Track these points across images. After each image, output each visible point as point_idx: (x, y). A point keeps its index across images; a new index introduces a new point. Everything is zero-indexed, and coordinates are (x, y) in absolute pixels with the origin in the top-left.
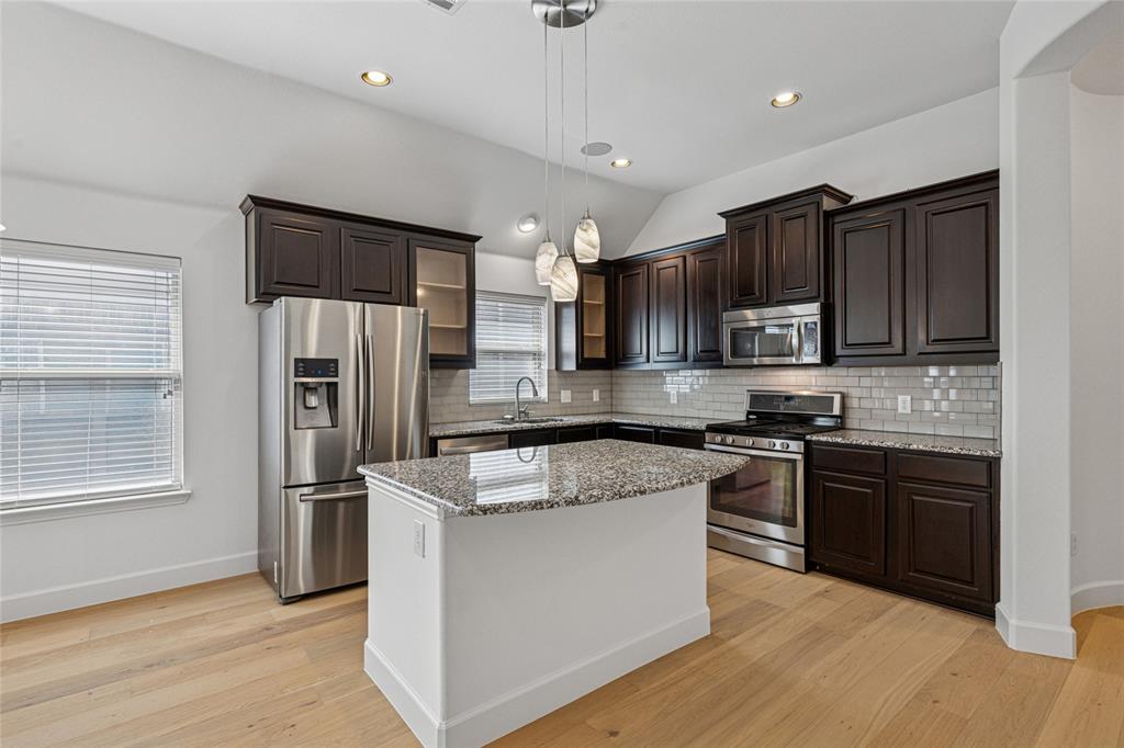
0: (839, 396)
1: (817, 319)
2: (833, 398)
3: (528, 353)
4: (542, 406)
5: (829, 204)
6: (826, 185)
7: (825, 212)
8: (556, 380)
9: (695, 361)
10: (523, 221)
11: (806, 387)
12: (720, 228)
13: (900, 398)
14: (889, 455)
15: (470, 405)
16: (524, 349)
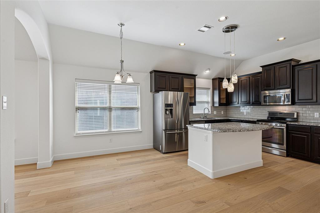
0: (296, 113)
1: (290, 93)
2: (294, 113)
3: (206, 102)
4: (209, 115)
5: (293, 63)
6: (293, 59)
7: (292, 66)
8: (213, 109)
9: (252, 104)
10: (206, 70)
11: (286, 111)
12: (261, 70)
13: (315, 113)
14: (311, 128)
15: (193, 114)
16: (205, 101)
